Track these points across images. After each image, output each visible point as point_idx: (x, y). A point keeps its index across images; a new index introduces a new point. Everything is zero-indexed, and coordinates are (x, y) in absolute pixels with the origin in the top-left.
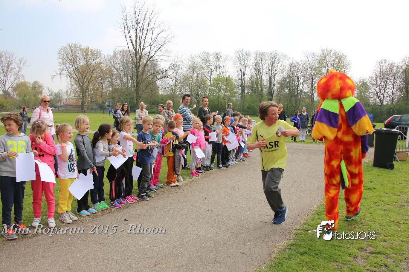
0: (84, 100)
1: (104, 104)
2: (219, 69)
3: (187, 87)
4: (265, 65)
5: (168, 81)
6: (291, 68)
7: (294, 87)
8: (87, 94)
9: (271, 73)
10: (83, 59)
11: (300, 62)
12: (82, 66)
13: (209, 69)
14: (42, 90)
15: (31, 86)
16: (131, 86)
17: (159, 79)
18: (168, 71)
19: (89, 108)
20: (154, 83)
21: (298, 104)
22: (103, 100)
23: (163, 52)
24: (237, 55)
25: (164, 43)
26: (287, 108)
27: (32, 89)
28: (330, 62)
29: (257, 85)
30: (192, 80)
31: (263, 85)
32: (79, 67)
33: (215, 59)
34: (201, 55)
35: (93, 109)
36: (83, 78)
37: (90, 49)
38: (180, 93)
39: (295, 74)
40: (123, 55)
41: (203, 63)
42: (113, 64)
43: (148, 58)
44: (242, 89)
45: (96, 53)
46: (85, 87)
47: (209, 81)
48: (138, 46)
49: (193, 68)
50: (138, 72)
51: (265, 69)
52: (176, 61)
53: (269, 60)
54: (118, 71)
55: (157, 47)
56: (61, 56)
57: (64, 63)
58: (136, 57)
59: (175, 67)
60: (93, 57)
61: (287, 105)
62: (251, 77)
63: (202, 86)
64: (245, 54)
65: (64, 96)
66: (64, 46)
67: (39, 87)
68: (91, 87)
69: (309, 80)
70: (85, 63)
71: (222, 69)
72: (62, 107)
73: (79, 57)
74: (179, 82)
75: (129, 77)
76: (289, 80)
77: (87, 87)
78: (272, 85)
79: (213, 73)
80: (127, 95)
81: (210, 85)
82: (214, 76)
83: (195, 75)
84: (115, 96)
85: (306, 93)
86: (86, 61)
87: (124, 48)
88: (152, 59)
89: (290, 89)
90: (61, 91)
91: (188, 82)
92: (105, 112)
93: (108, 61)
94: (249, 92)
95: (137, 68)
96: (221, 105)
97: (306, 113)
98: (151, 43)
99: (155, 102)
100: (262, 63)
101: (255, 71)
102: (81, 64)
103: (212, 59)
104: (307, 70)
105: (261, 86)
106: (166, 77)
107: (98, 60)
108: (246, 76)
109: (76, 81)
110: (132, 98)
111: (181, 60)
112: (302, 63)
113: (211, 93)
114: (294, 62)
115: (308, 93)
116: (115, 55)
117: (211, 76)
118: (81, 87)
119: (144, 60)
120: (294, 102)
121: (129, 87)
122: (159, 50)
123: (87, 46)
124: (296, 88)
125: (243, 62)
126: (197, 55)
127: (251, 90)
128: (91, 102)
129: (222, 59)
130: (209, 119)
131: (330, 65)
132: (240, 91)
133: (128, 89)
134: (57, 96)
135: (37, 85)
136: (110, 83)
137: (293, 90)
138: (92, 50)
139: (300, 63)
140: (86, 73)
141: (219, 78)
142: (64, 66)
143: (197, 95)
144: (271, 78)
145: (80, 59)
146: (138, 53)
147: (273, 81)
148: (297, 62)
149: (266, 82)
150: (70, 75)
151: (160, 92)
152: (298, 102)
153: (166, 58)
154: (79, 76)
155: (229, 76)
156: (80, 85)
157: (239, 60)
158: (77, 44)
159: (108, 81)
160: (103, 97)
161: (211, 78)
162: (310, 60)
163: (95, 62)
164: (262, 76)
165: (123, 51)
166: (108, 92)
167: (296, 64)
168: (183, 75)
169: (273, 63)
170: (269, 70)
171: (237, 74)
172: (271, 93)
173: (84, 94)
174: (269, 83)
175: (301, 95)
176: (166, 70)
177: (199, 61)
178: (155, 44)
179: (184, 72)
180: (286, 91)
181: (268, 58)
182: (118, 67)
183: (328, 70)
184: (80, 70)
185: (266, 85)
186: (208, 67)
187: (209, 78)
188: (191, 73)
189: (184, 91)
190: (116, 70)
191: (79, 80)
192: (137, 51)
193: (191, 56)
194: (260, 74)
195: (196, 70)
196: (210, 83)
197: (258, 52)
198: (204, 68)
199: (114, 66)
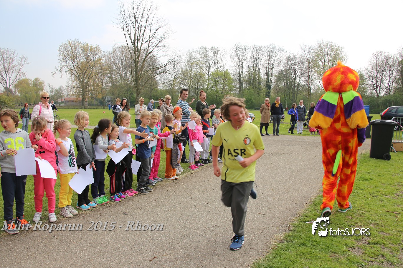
0: (84, 96)
1: (104, 100)
2: (217, 63)
3: (186, 82)
4: (263, 59)
5: (167, 76)
6: (288, 62)
7: (291, 80)
8: (87, 90)
9: (269, 67)
10: (82, 56)
11: (297, 55)
12: (82, 63)
13: (207, 63)
14: (43, 87)
15: (33, 83)
16: (131, 81)
17: (158, 74)
18: (167, 67)
19: (90, 104)
20: (153, 78)
21: (296, 97)
22: (103, 95)
23: (161, 47)
25: (163, 38)
26: (285, 101)
27: (34, 86)
28: (326, 55)
29: (255, 79)
30: (191, 75)
31: (261, 79)
32: (79, 63)
33: (213, 54)
34: (198, 50)
35: (93, 105)
36: (83, 75)
38: (179, 88)
39: (292, 68)
40: (122, 51)
41: (201, 57)
42: (112, 60)
43: (147, 54)
44: (240, 83)
45: (95, 49)
46: (85, 83)
47: (207, 76)
48: (136, 42)
49: (192, 63)
50: (137, 68)
51: (262, 63)
52: (174, 56)
53: (266, 54)
54: (117, 67)
55: (155, 42)
56: (61, 53)
57: (64, 60)
58: (135, 53)
59: (173, 62)
60: (93, 53)
61: (285, 98)
62: (249, 71)
63: (201, 81)
64: (242, 48)
65: (65, 92)
66: (64, 43)
67: (40, 84)
68: (91, 83)
69: (306, 73)
70: (85, 60)
71: (220, 63)
72: (63, 103)
73: (79, 54)
74: (177, 77)
75: (128, 73)
76: (286, 73)
77: (87, 83)
78: (270, 79)
79: (211, 67)
80: (126, 91)
81: (208, 80)
82: (212, 70)
83: (194, 70)
84: (115, 92)
85: (303, 86)
86: (86, 58)
87: (123, 44)
88: (149, 55)
89: (287, 82)
90: (62, 87)
91: (186, 76)
92: (105, 107)
93: (108, 57)
94: (247, 86)
95: (136, 63)
96: (220, 99)
97: (303, 106)
98: (149, 39)
99: (154, 97)
100: (259, 56)
101: (253, 65)
102: (81, 60)
103: (210, 54)
104: (304, 63)
105: (258, 79)
106: (165, 72)
107: (97, 56)
108: (244, 70)
109: (77, 77)
110: (132, 94)
111: (179, 55)
112: (299, 56)
113: (210, 87)
114: (291, 55)
115: (305, 86)
116: (114, 52)
117: (209, 70)
118: (82, 83)
119: (143, 56)
120: (291, 95)
121: (129, 82)
122: (157, 46)
123: (87, 43)
124: (293, 81)
125: (240, 56)
126: (195, 50)
127: (249, 84)
128: (92, 98)
129: (220, 54)
130: (208, 114)
131: (326, 58)
132: (238, 85)
133: (127, 85)
134: (58, 93)
135: (38, 82)
136: (109, 79)
137: (290, 83)
138: (91, 46)
139: (297, 57)
140: (86, 69)
141: (217, 72)
142: (64, 63)
143: (195, 89)
144: (268, 71)
145: (80, 55)
146: (137, 49)
147: (270, 75)
148: (294, 55)
149: (263, 76)
150: (70, 71)
151: (159, 87)
152: (296, 94)
153: (164, 53)
154: (79, 73)
155: (227, 70)
156: (80, 81)
157: (237, 55)
158: (78, 41)
159: (108, 77)
160: (103, 92)
161: (209, 72)
162: (306, 53)
163: (94, 58)
164: (259, 71)
165: (122, 47)
166: (108, 87)
167: (293, 57)
168: (182, 70)
169: (270, 57)
170: (266, 63)
171: (234, 68)
172: (268, 87)
173: (85, 90)
174: (266, 76)
175: (298, 87)
176: (165, 65)
177: (197, 56)
178: (153, 40)
179: (183, 67)
180: (283, 84)
181: (265, 52)
182: (118, 63)
183: (325, 63)
184: (80, 66)
185: (263, 79)
186: (206, 62)
187: (207, 72)
188: (189, 68)
189: (182, 86)
190: (116, 65)
191: (80, 76)
192: (136, 47)
193: (189, 51)
194: (257, 68)
195: (194, 65)
196: (209, 78)
197: (255, 46)
198: (202, 63)
199: (113, 62)
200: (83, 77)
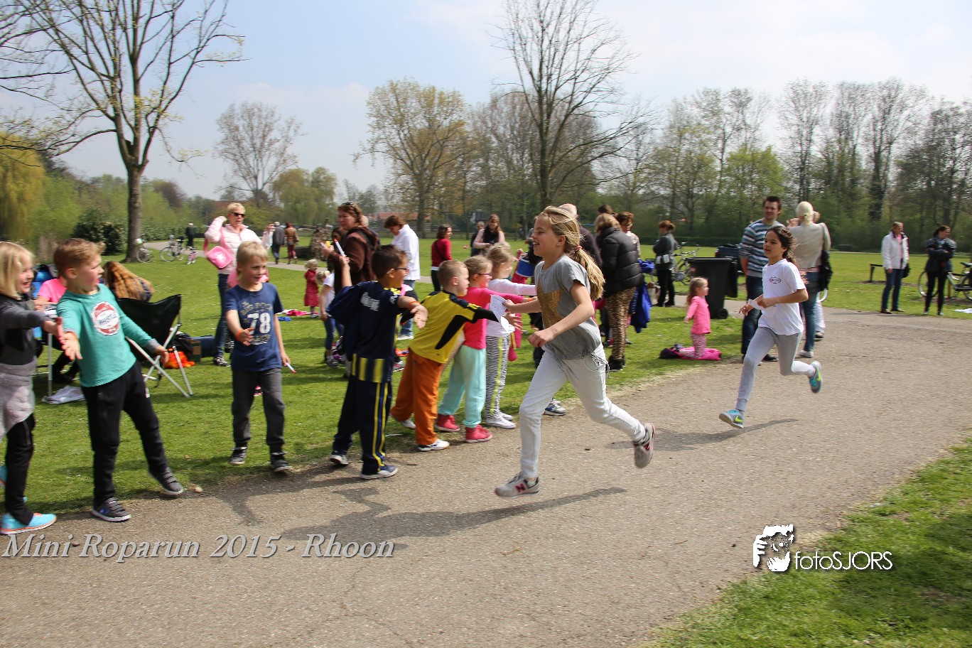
0: (423, 208)
1: (469, 218)
2: (743, 132)
3: (664, 178)
4: (865, 119)
5: (618, 163)
6: (935, 125)
7: (942, 173)
8: (430, 194)
9: (881, 138)
10: (421, 116)
11: (962, 106)
12: (421, 133)
13: (720, 131)
14: (333, 188)
15: (311, 179)
16: (531, 176)
17: (596, 158)
18: (619, 139)
20: (584, 167)
22: (467, 208)
23: (604, 93)
24: (792, 95)
25: (607, 71)
26: (921, 228)
27: (313, 186)
29: (841, 169)
30: (677, 160)
31: (860, 171)
32: (415, 134)
33: (734, 108)
34: (698, 98)
36: (421, 159)
37: (438, 90)
38: (648, 191)
39: (947, 140)
40: (513, 103)
41: (704, 117)
42: (490, 125)
43: (569, 108)
44: (803, 181)
45: (450, 100)
46: (426, 179)
47: (718, 162)
48: (544, 80)
49: (680, 130)
50: (543, 141)
51: (863, 129)
52: (633, 113)
53: (875, 106)
54: (501, 141)
55: (589, 81)
56: (374, 110)
57: (379, 126)
58: (541, 108)
60: (445, 109)
61: (921, 219)
62: (827, 149)
63: (702, 174)
64: (811, 90)
65: (380, 199)
66: (381, 87)
67: (327, 181)
68: (440, 180)
70: (427, 124)
71: (752, 130)
72: (375, 224)
73: (412, 111)
74: (644, 165)
75: (526, 155)
76: (929, 156)
77: (431, 179)
78: (882, 169)
79: (729, 142)
80: (520, 197)
81: (721, 172)
82: (732, 148)
84: (494, 200)
86: (429, 120)
87: (516, 86)
88: (576, 111)
89: (930, 179)
90: (374, 187)
91: (666, 164)
93: (479, 118)
94: (820, 189)
95: (543, 132)
98: (574, 73)
99: (587, 213)
100: (857, 113)
101: (838, 135)
102: (418, 126)
103: (726, 107)
105: (851, 172)
106: (612, 153)
107: (455, 117)
108: (813, 148)
109: (407, 165)
111: (647, 111)
112: (968, 108)
113: (724, 191)
114: (944, 108)
116: (494, 104)
117: (723, 149)
118: (418, 178)
119: (559, 112)
120: (940, 214)
121: (527, 177)
122: (594, 89)
123: (432, 84)
124: (946, 175)
125: (805, 111)
126: (689, 99)
127: (826, 183)
128: (440, 213)
129: (752, 106)
132: (797, 187)
133: (523, 183)
134: (366, 201)
135: (322, 177)
136: (482, 169)
137: (939, 183)
138: (442, 93)
139: (963, 110)
140: (429, 146)
141: (745, 153)
142: (381, 131)
143: (688, 195)
144: (879, 150)
145: (415, 114)
146: (545, 98)
147: (884, 160)
148: (955, 106)
149: (865, 164)
150: (393, 151)
151: (600, 190)
152: (953, 212)
153: (610, 107)
154: (412, 154)
155: (769, 149)
156: (415, 174)
157: (797, 109)
158: (409, 80)
159: (479, 165)
160: (466, 201)
161: (722, 153)
164: (855, 147)
165: (514, 93)
166: (478, 190)
167: (951, 113)
168: (656, 148)
169: (886, 113)
170: (874, 130)
171: (789, 143)
172: (878, 191)
173: (425, 195)
174: (873, 164)
175: (961, 193)
176: (612, 136)
177: (695, 113)
178: (585, 76)
179: (658, 141)
181: (872, 101)
182: (502, 132)
184: (415, 141)
185: (865, 171)
186: (716, 127)
187: (718, 153)
188: (675, 142)
189: (656, 187)
190: (497, 137)
191: (414, 164)
192: (543, 93)
193: (674, 101)
194: (850, 142)
195: (687, 135)
196: (722, 166)
197: (845, 85)
198: (706, 130)
199: (492, 130)
200: (422, 166)
